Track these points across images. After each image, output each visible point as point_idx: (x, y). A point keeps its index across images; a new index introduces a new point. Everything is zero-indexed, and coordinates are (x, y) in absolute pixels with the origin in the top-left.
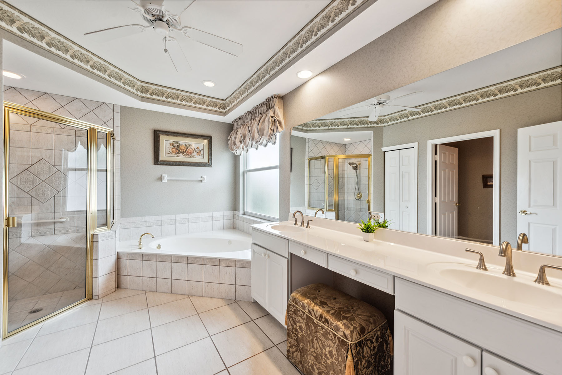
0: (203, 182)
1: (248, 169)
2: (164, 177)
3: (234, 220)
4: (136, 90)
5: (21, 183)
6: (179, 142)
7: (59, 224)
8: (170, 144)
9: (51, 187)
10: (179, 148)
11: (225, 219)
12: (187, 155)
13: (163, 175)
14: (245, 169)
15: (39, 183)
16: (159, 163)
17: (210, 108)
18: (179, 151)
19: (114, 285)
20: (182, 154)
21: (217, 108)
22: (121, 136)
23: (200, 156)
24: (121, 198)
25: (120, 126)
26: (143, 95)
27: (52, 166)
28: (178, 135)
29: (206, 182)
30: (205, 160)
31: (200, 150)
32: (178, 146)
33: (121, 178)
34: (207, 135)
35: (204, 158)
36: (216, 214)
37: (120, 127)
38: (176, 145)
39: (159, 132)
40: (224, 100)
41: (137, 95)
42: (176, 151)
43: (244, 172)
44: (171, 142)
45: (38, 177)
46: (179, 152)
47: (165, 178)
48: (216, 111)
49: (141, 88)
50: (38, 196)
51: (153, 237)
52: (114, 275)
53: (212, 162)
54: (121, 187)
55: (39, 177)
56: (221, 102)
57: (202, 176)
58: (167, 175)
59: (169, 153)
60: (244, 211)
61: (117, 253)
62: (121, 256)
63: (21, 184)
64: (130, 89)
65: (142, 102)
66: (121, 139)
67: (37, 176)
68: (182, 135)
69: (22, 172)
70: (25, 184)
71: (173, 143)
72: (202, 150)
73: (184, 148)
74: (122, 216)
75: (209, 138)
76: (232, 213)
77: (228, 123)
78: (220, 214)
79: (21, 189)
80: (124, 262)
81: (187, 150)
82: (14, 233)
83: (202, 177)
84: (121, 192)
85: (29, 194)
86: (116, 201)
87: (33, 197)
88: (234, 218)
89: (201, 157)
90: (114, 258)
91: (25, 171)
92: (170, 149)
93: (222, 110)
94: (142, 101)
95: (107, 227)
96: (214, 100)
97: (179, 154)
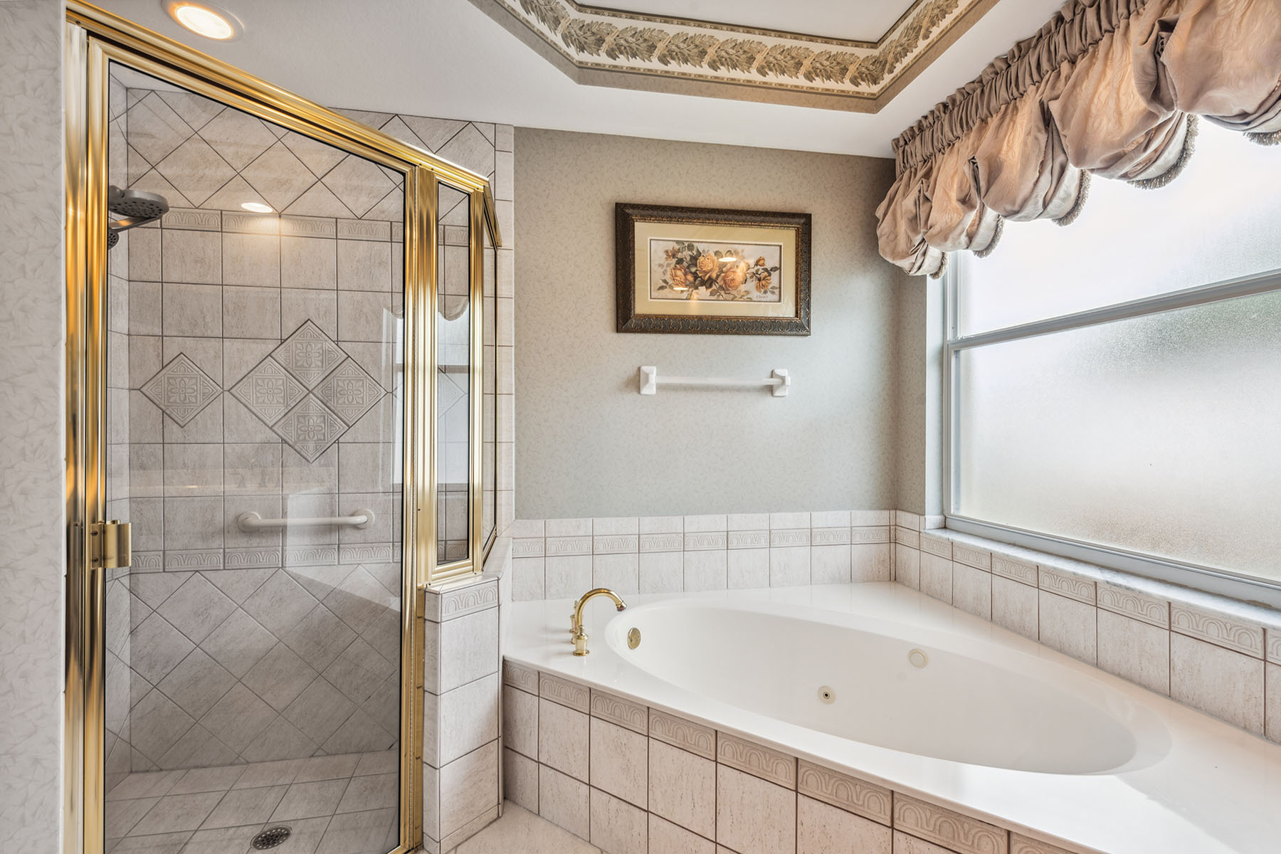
0: (777, 394)
1: (963, 334)
2: (647, 376)
3: (893, 545)
4: (565, 37)
5: (257, 398)
6: (695, 245)
7: (349, 531)
8: (667, 252)
9: (330, 412)
10: (696, 266)
11: (857, 539)
12: (722, 292)
13: (644, 368)
14: (950, 337)
15: (299, 400)
16: (632, 323)
17: (819, 83)
18: (695, 276)
19: (492, 791)
20: (707, 288)
21: (847, 81)
22: (517, 234)
23: (769, 294)
24: (518, 452)
25: (513, 200)
26: (586, 57)
27: (332, 343)
28: (694, 215)
29: (787, 393)
30: (786, 310)
31: (766, 270)
32: (694, 260)
33: (518, 379)
34: (794, 211)
35: (780, 301)
36: (823, 519)
37: (513, 203)
38: (686, 254)
39: (629, 211)
40: (874, 45)
41: (566, 57)
42: (686, 279)
43: (943, 348)
44: (671, 246)
45: (298, 377)
46: (697, 282)
47: (650, 376)
48: (843, 95)
49: (578, 32)
50: (298, 439)
51: (621, 608)
52: (493, 755)
53: (808, 314)
54: (518, 414)
55: (300, 379)
56: (863, 53)
57: (772, 372)
58: (654, 369)
59: (662, 288)
60: (942, 513)
61: (504, 661)
62: (515, 678)
63: (257, 403)
64: (543, 28)
65: (582, 86)
66: (516, 245)
67: (295, 375)
68: (707, 215)
69: (260, 363)
70: (266, 400)
71: (677, 247)
72: (774, 269)
73: (711, 265)
74: (519, 515)
75: (802, 221)
76: (884, 517)
77: (870, 158)
78: (839, 519)
79: (257, 416)
80: (525, 705)
81: (722, 272)
82: (242, 554)
83: (772, 375)
84: (516, 431)
85: (276, 433)
86: (503, 461)
87: (286, 442)
88: (894, 541)
89: (770, 296)
90: (493, 684)
91: (267, 360)
92: (664, 273)
93: (865, 88)
94: (581, 80)
95: (470, 561)
96: (834, 49)
97: (697, 288)
